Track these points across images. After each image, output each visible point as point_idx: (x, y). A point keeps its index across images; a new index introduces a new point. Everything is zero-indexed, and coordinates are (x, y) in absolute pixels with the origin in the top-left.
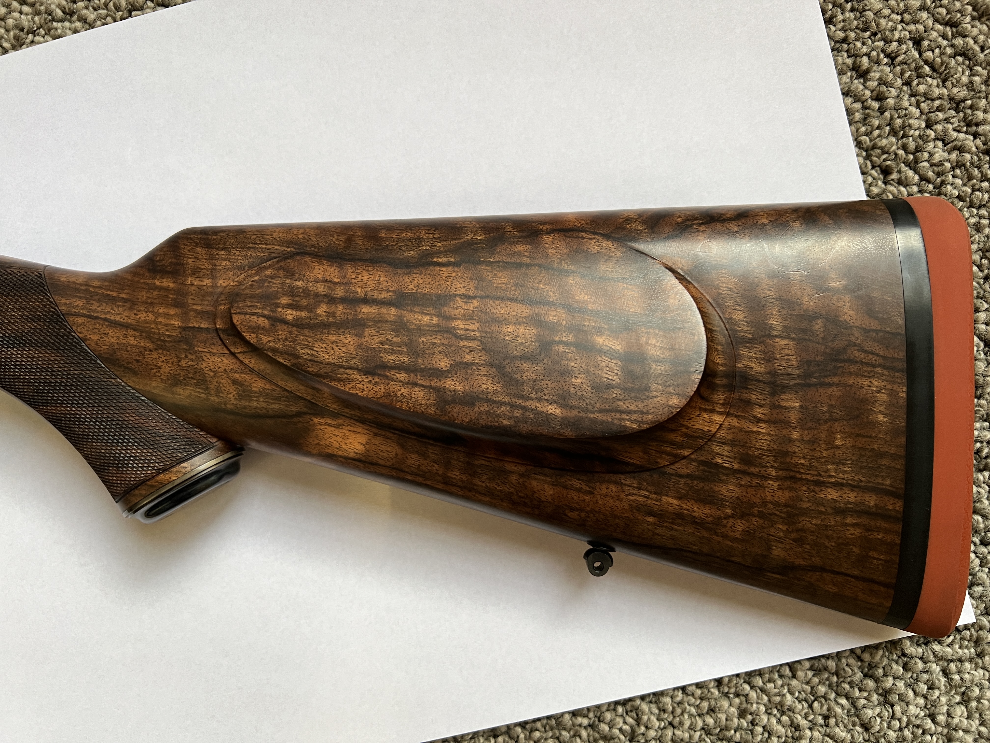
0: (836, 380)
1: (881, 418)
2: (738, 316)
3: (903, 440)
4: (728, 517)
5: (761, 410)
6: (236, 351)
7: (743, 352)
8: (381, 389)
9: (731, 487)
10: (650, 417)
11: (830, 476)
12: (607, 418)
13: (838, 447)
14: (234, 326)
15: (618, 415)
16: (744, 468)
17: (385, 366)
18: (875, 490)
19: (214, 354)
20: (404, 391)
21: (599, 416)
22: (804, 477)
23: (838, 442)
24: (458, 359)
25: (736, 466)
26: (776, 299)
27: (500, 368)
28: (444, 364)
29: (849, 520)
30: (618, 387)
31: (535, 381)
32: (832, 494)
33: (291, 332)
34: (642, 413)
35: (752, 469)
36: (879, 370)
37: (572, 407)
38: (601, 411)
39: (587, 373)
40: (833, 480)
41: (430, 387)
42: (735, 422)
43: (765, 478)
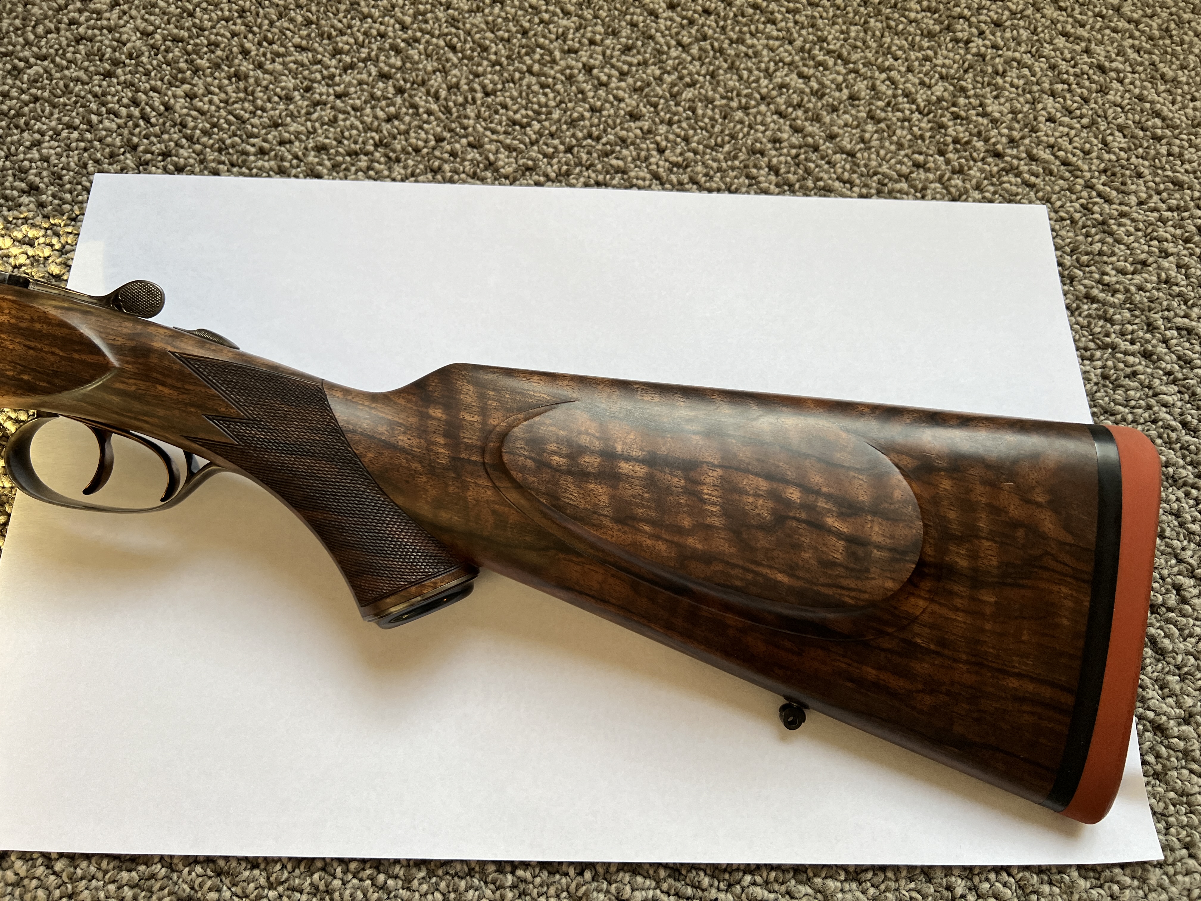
0: (1029, 582)
1: (1065, 622)
2: (952, 515)
3: (1081, 643)
4: (918, 691)
5: (960, 601)
6: (501, 485)
7: (953, 548)
8: (629, 538)
9: (925, 665)
10: (866, 596)
11: (1014, 667)
12: (829, 591)
13: (1024, 642)
14: (503, 464)
15: (839, 591)
16: (939, 649)
17: (634, 518)
18: (1052, 684)
19: (479, 485)
20: (649, 542)
21: (823, 590)
22: (991, 664)
23: (1025, 638)
24: (700, 520)
25: (932, 647)
26: (986, 505)
27: (737, 533)
28: (687, 522)
29: (1025, 708)
30: (841, 565)
31: (767, 549)
32: (1014, 683)
33: (554, 476)
34: (860, 591)
35: (946, 652)
36: (1068, 579)
37: (799, 578)
38: (823, 585)
39: (815, 548)
40: (1016, 670)
41: (672, 542)
42: (935, 608)
43: (956, 660)
